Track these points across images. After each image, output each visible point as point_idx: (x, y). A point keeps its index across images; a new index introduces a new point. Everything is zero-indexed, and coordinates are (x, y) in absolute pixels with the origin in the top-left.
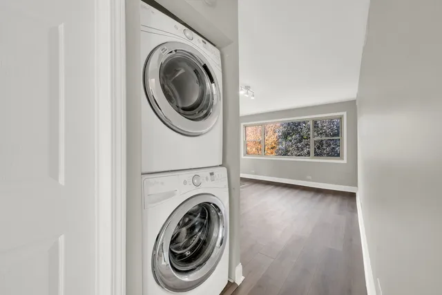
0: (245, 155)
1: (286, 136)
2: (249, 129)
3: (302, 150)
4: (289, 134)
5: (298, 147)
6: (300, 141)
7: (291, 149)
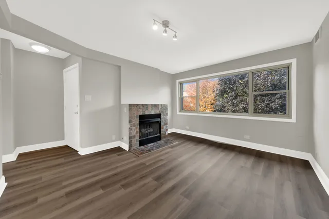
0: (180, 111)
1: (222, 93)
2: (185, 86)
3: (238, 105)
4: (225, 92)
5: (233, 103)
6: (236, 98)
7: (227, 105)
